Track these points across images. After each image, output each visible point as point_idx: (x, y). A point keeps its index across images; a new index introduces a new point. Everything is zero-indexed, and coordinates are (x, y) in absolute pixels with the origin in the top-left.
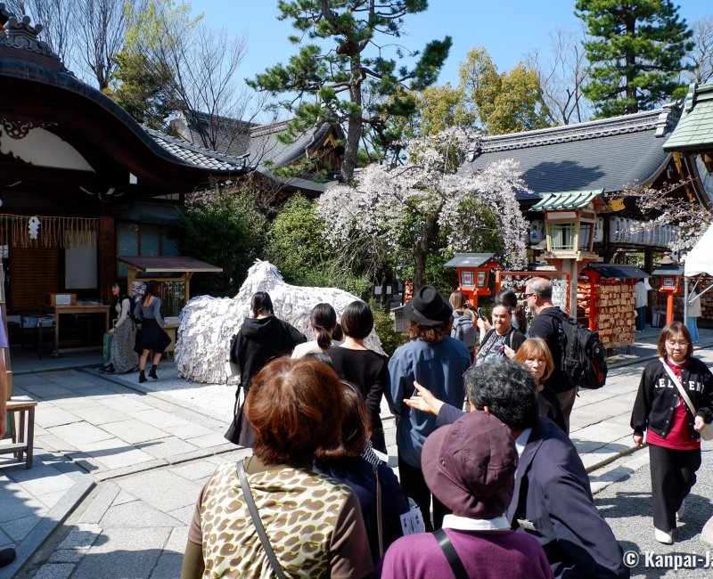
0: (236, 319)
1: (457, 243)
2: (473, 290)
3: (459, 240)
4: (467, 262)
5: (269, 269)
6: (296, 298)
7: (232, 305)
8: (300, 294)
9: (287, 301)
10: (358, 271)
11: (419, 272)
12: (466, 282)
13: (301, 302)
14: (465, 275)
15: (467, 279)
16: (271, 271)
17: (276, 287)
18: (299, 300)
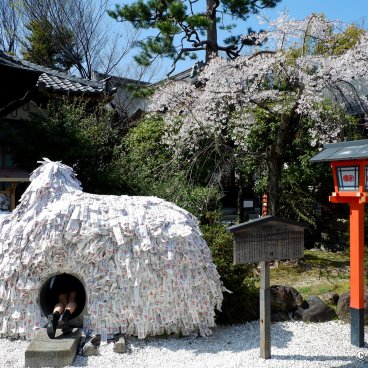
0: (8, 242)
1: (323, 137)
2: (358, 195)
3: (325, 133)
4: (347, 153)
5: (55, 171)
6: (89, 211)
7: (7, 222)
8: (95, 206)
9: (74, 216)
10: (200, 178)
11: (274, 179)
12: (345, 183)
13: (94, 217)
14: (344, 174)
15: (347, 178)
16: (59, 174)
17: (64, 195)
18: (92, 214)
